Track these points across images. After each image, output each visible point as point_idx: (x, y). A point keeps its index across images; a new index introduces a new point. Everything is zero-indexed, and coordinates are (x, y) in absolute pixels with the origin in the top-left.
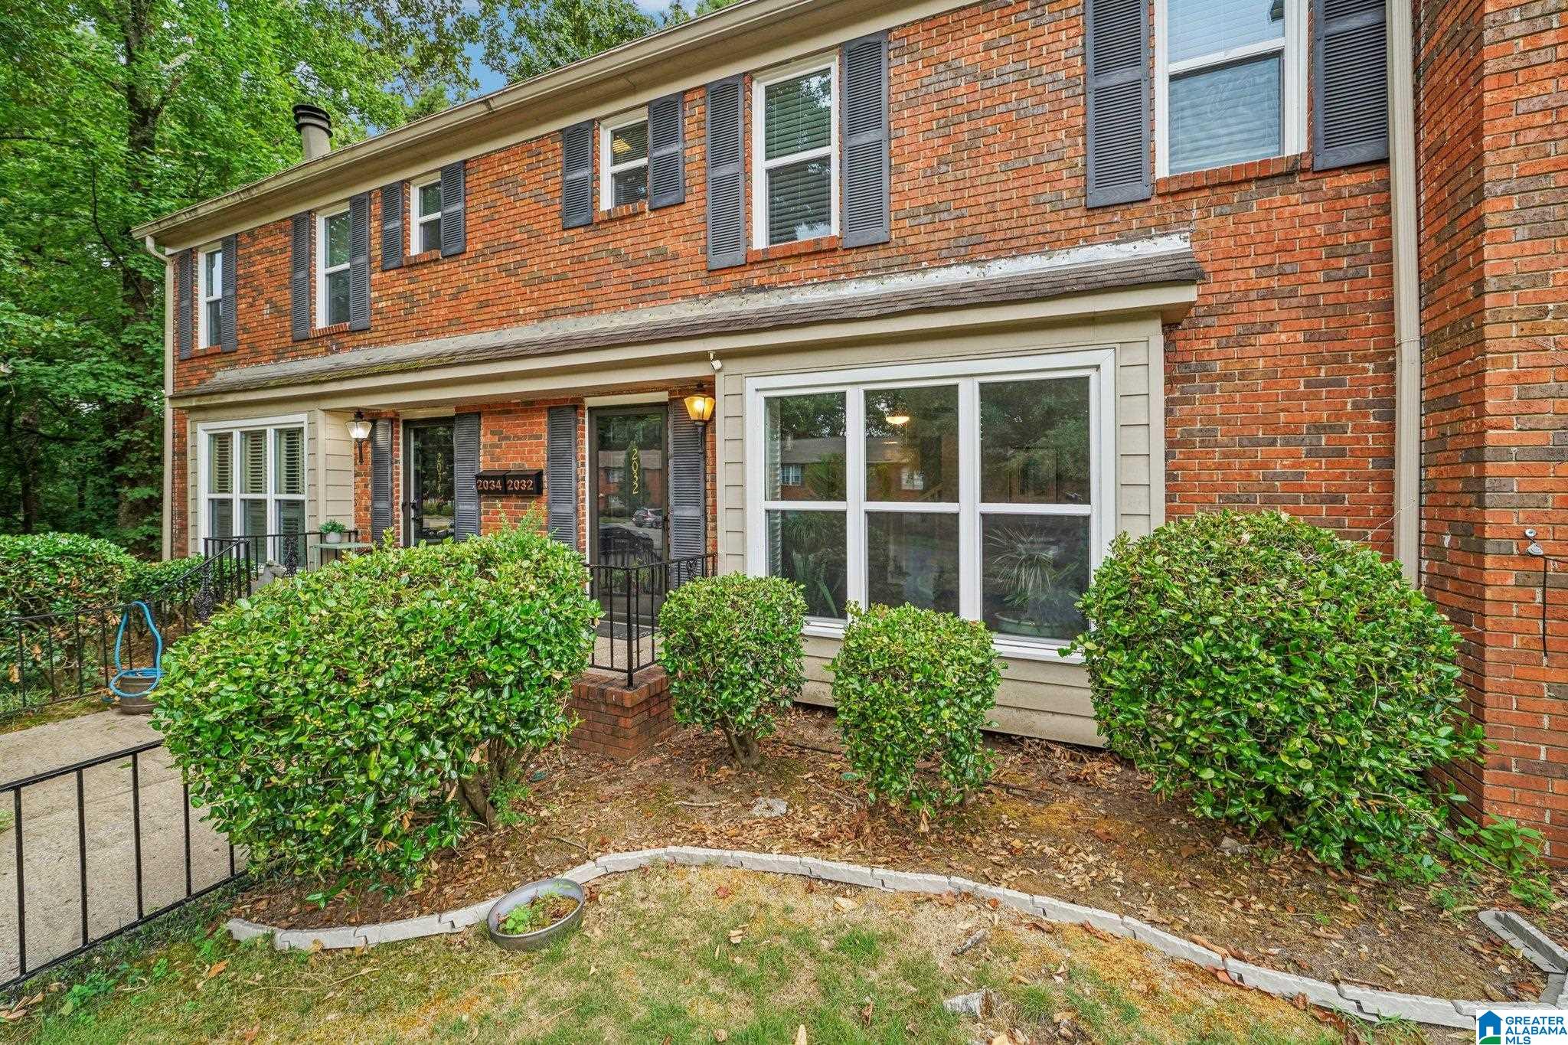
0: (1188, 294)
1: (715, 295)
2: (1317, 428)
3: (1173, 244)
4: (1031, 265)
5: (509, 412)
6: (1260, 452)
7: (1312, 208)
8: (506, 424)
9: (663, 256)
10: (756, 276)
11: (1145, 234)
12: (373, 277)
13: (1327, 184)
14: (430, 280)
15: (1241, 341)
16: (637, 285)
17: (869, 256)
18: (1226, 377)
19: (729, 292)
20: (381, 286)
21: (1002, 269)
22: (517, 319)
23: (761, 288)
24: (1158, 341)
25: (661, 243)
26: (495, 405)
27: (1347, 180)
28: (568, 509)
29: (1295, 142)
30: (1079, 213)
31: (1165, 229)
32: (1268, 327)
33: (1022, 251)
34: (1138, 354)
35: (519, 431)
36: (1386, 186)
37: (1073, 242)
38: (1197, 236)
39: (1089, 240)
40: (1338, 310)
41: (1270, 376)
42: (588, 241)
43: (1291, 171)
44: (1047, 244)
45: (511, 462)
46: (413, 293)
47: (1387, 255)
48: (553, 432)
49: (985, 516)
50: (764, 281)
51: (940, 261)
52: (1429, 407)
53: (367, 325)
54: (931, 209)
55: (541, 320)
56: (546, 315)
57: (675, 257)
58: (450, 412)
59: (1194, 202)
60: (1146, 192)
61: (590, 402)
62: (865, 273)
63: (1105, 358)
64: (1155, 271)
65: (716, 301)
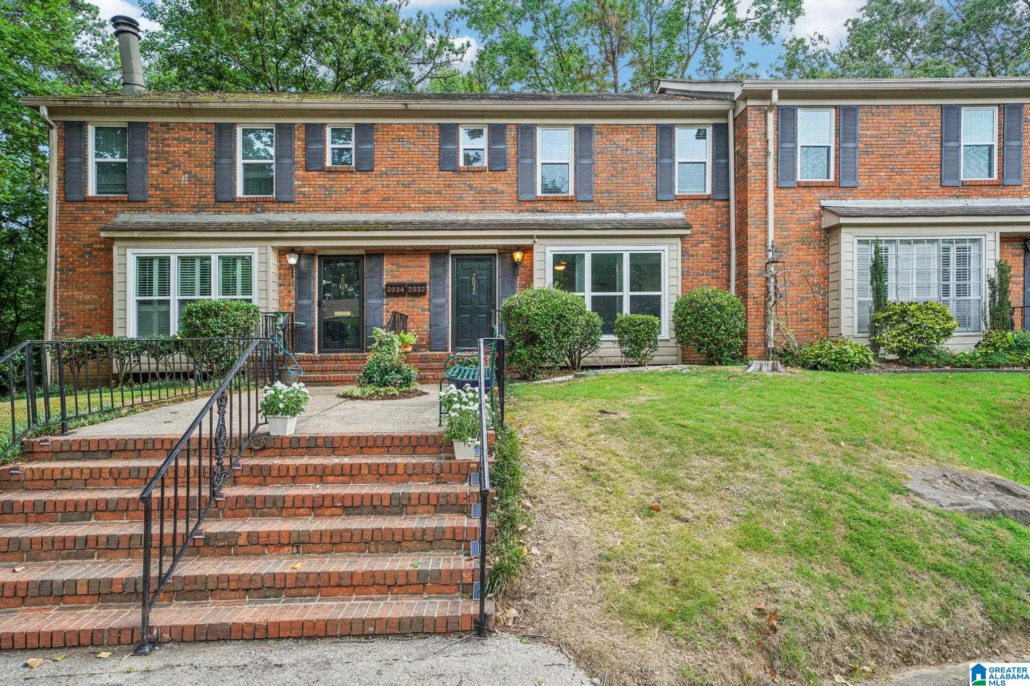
0: (688, 232)
1: (521, 211)
2: (714, 271)
3: (679, 215)
4: (640, 216)
5: (404, 254)
6: (701, 277)
7: (712, 210)
8: (401, 260)
9: (496, 191)
10: (539, 206)
11: (672, 210)
12: (297, 172)
13: (716, 203)
14: (345, 181)
15: (696, 245)
16: (482, 202)
17: (587, 204)
18: (693, 256)
19: (527, 211)
20: (304, 178)
21: (632, 216)
22: (410, 209)
23: (542, 211)
24: (680, 244)
25: (495, 186)
26: (395, 250)
27: (720, 203)
28: (443, 301)
29: (709, 191)
30: (654, 201)
31: (678, 210)
32: (703, 242)
33: (637, 211)
34: (674, 247)
35: (410, 264)
36: (729, 206)
37: (653, 210)
38: (686, 213)
39: (657, 210)
40: (718, 238)
41: (703, 256)
42: (455, 179)
43: (707, 199)
44: (646, 210)
45: (406, 278)
46: (331, 187)
47: (728, 225)
48: (433, 265)
49: (631, 296)
50: (544, 208)
51: (611, 210)
52: (737, 265)
53: (291, 200)
54: (608, 192)
55: (425, 211)
56: (428, 209)
57: (502, 192)
58: (362, 252)
59: (685, 202)
60: (672, 197)
61: (452, 252)
62: (584, 211)
63: (666, 248)
64: (679, 223)
65: (521, 214)
